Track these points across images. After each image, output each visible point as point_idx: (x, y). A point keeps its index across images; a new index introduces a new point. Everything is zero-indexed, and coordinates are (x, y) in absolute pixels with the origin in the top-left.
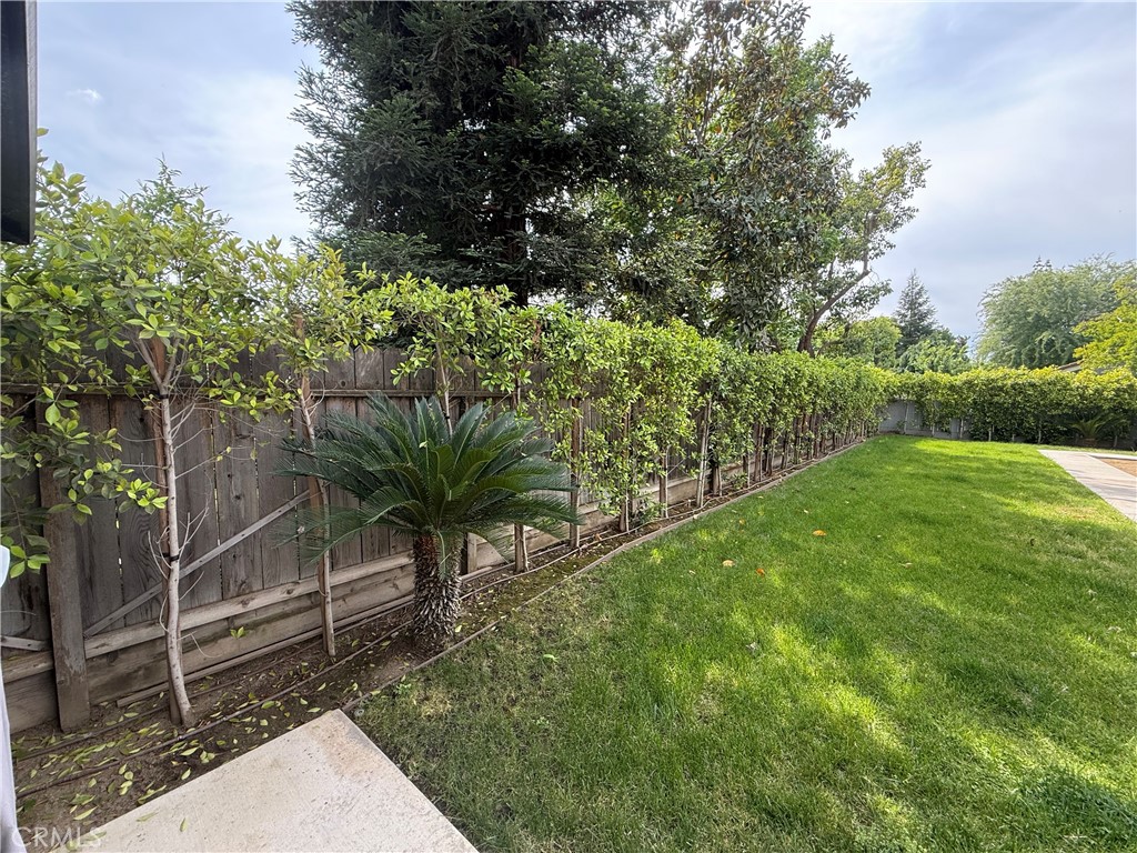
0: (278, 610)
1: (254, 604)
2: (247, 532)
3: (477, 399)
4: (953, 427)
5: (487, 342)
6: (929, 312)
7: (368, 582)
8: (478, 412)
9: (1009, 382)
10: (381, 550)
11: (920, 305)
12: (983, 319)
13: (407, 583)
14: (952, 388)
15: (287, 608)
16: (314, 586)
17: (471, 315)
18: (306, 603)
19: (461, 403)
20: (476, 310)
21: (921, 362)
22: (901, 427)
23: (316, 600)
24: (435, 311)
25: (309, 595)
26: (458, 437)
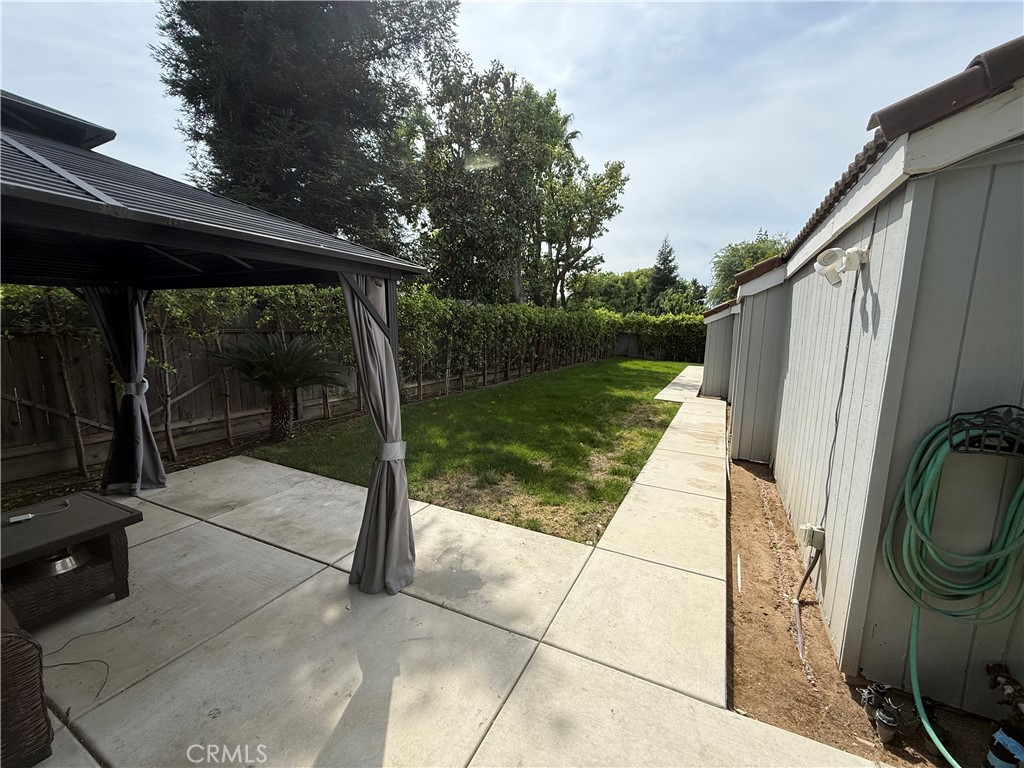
0: (204, 427)
1: (194, 423)
2: (190, 392)
3: (299, 333)
4: (655, 351)
5: (303, 307)
6: (675, 268)
7: (246, 419)
8: (299, 340)
9: (684, 323)
10: (253, 405)
11: (670, 261)
12: (714, 273)
13: (266, 423)
14: (654, 325)
15: (208, 427)
16: (223, 418)
17: (293, 297)
18: (216, 426)
19: (291, 335)
20: (296, 294)
21: (666, 305)
22: (627, 351)
23: (222, 425)
24: (277, 295)
25: (217, 422)
26: (289, 350)
